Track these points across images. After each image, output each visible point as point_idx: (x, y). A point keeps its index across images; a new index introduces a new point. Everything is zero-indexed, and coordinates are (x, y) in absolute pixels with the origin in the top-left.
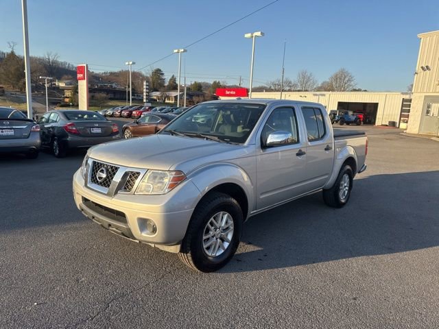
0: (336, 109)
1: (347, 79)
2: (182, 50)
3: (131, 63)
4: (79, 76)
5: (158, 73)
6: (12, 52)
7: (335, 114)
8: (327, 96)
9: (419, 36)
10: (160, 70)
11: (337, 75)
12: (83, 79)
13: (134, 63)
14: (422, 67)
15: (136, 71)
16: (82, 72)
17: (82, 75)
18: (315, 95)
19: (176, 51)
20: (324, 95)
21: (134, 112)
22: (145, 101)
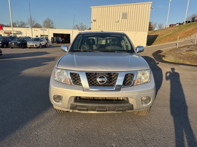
0: (53, 36)
1: (51, 23)
7: (54, 39)
8: (48, 30)
9: (91, 7)
11: (46, 21)
14: (93, 20)
18: (41, 30)
20: (46, 30)
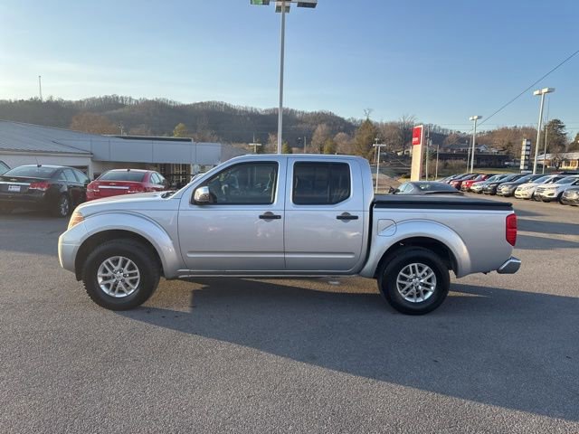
2: (546, 90)
3: (475, 117)
4: (415, 140)
5: (556, 125)
6: (368, 120)
10: (559, 122)
12: (418, 143)
13: (479, 118)
15: (526, 126)
16: (418, 136)
17: (417, 139)
19: (537, 92)
21: (464, 183)
22: (522, 167)
